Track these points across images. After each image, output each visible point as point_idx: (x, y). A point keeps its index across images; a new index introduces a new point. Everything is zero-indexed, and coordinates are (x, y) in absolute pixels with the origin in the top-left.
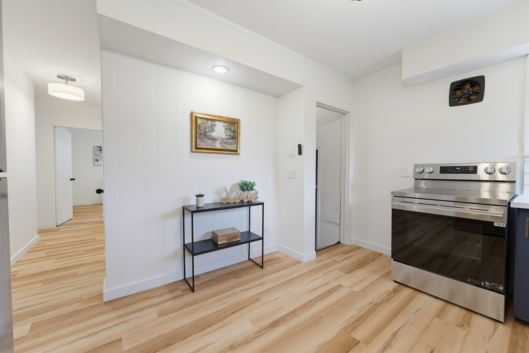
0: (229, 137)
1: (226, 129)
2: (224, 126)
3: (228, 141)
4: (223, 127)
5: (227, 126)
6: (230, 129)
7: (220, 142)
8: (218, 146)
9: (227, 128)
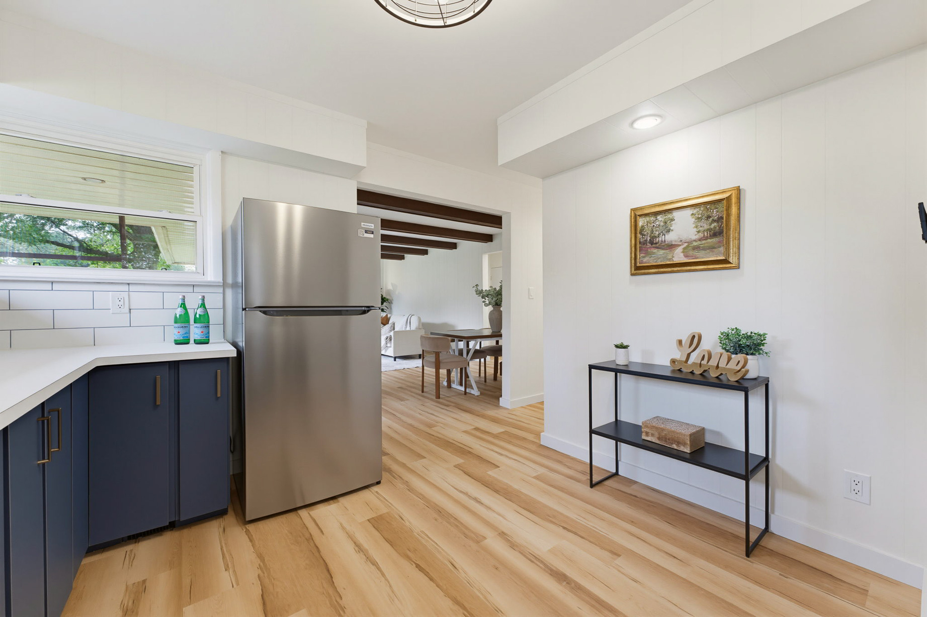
0: (706, 234)
1: (699, 218)
2: (692, 214)
3: (704, 242)
4: (690, 217)
5: (701, 212)
6: (709, 217)
7: (684, 249)
8: (678, 256)
9: (700, 216)
